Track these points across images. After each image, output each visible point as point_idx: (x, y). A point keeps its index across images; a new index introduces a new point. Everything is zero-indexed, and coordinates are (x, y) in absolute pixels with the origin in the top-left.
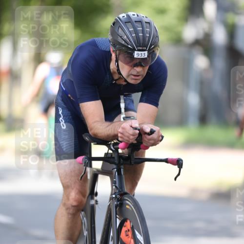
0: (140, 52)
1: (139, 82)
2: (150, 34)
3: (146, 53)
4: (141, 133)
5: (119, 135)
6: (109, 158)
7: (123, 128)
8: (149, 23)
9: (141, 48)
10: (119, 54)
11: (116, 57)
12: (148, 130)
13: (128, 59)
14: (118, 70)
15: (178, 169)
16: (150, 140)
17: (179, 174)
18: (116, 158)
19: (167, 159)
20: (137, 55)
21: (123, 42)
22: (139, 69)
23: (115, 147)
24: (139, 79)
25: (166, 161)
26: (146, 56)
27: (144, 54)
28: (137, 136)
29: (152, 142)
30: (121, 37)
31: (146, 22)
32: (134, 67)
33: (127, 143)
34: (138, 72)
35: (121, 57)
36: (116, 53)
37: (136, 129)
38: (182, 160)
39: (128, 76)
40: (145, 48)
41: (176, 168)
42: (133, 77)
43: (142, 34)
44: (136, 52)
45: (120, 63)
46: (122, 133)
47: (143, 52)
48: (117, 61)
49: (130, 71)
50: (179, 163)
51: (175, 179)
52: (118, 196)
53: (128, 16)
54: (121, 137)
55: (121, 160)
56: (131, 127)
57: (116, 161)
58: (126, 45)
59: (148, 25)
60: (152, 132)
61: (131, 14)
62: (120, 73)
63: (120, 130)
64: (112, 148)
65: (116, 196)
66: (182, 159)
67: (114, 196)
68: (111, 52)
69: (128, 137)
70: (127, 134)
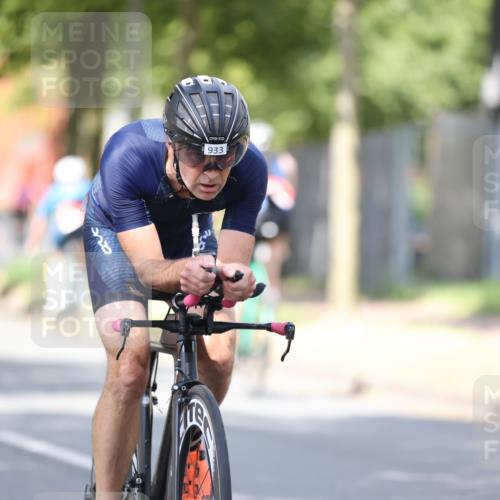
0: (213, 146)
1: (213, 196)
2: (232, 114)
3: (225, 146)
4: (220, 279)
5: (182, 281)
6: (172, 321)
7: (188, 270)
8: (231, 94)
9: (216, 139)
10: (179, 149)
11: (175, 155)
12: (231, 273)
13: (193, 157)
14: (179, 175)
15: (287, 341)
16: (236, 289)
17: (288, 350)
18: (182, 323)
19: (270, 324)
20: (209, 150)
21: (186, 130)
22: (212, 175)
23: (180, 303)
24: (213, 193)
25: (268, 327)
26: (225, 153)
27: (222, 149)
28: (213, 283)
29: (239, 293)
30: (182, 119)
31: (226, 93)
32: (204, 170)
33: (196, 297)
34: (211, 181)
35: (182, 154)
36: (174, 147)
37: (209, 270)
38: (293, 326)
39: (195, 186)
40: (223, 139)
41: (283, 340)
42: (203, 188)
43: (217, 115)
44: (207, 146)
45: (181, 164)
46: (186, 279)
47: (218, 146)
48: (176, 160)
49: (197, 177)
50: (288, 331)
51: (283, 359)
52: (184, 389)
53: (196, 82)
54: (185, 285)
55: (191, 326)
56: (202, 267)
57: (182, 328)
58: (191, 133)
59: (229, 98)
60: (238, 276)
61: (201, 78)
62: (181, 182)
63: (183, 273)
64: (174, 304)
65: (180, 388)
66: (294, 324)
67: (176, 388)
68: (167, 145)
69: (196, 285)
70: (194, 280)
